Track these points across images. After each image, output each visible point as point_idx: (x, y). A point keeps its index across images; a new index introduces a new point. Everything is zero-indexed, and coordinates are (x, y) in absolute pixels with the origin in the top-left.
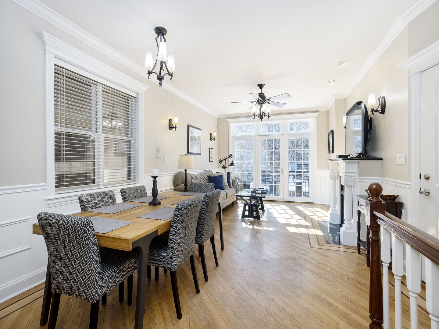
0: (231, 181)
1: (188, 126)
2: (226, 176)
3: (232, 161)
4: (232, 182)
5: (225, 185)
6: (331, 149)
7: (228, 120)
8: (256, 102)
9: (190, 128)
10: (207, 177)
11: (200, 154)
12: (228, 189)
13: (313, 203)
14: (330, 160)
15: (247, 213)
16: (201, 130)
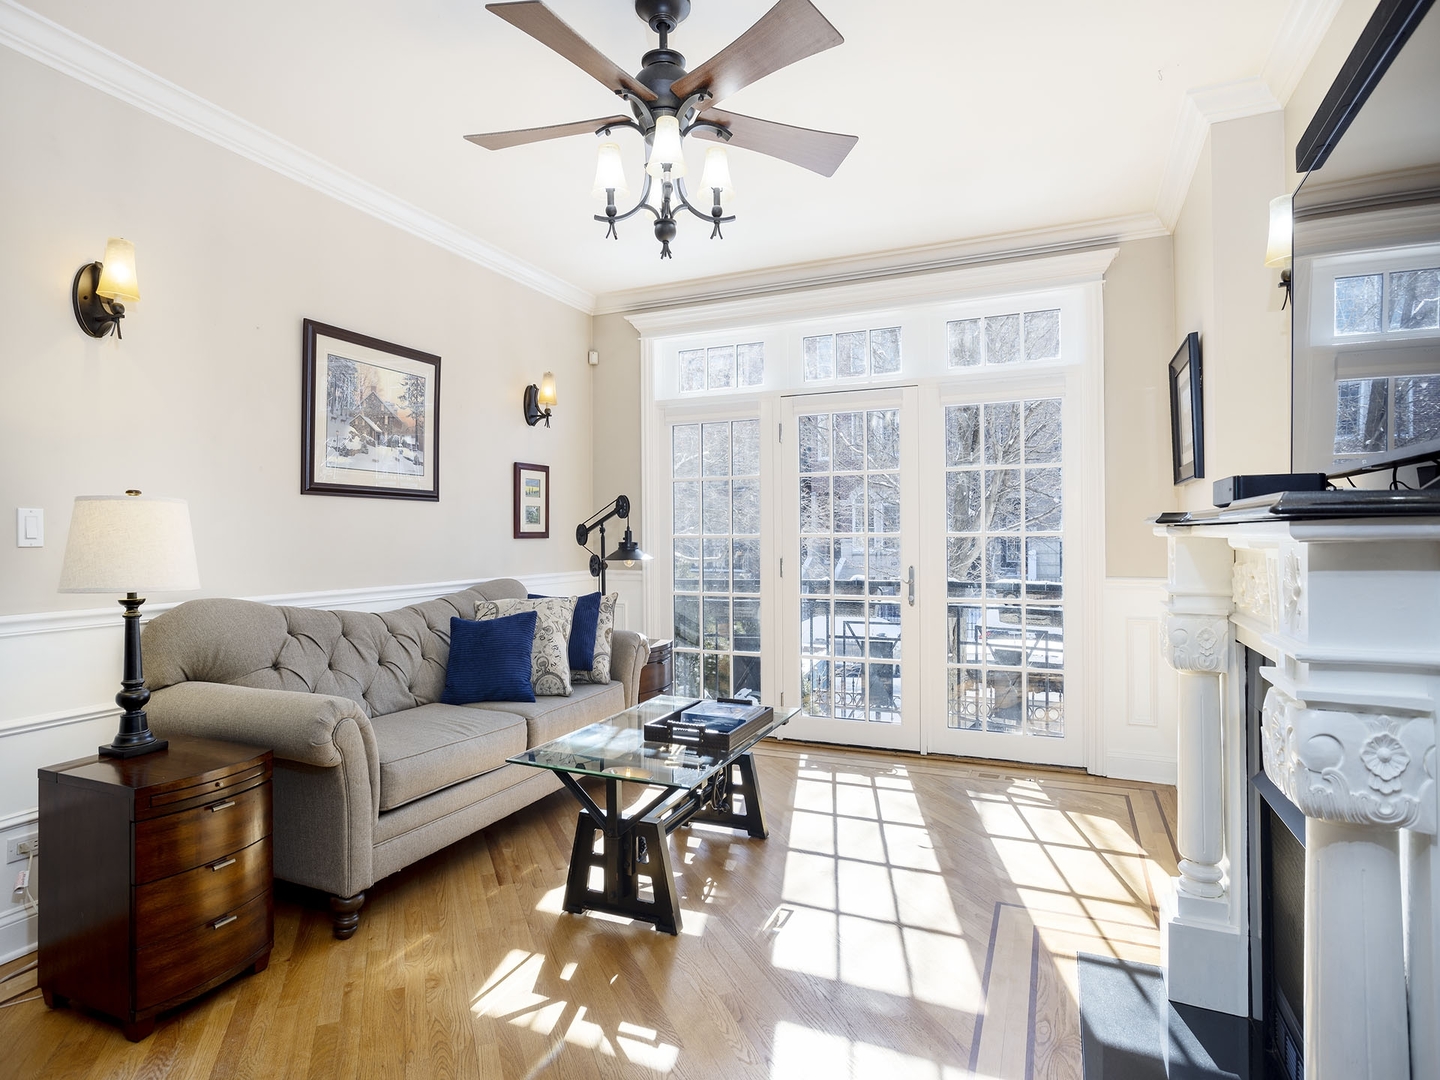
0: (603, 646)
1: (312, 330)
2: (569, 616)
3: (628, 534)
4: (608, 650)
5: (549, 673)
6: (1188, 457)
7: (639, 321)
8: (627, 122)
9: (324, 344)
10: (446, 628)
11: (432, 496)
12: (563, 695)
13: (1082, 772)
14: (1167, 519)
15: (597, 879)
16: (435, 361)
